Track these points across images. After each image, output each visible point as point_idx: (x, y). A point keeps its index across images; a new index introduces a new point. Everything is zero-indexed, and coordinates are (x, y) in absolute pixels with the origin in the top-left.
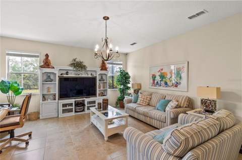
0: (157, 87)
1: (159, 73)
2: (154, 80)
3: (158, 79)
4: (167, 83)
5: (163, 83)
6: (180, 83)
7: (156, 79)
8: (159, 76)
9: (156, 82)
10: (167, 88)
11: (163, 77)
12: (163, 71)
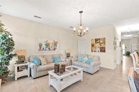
0: (43, 51)
1: (45, 43)
2: (40, 47)
3: (44, 46)
4: (50, 49)
5: (47, 49)
6: (56, 48)
7: (42, 46)
8: (45, 44)
9: (42, 48)
10: (50, 52)
11: (47, 45)
12: (48, 42)
